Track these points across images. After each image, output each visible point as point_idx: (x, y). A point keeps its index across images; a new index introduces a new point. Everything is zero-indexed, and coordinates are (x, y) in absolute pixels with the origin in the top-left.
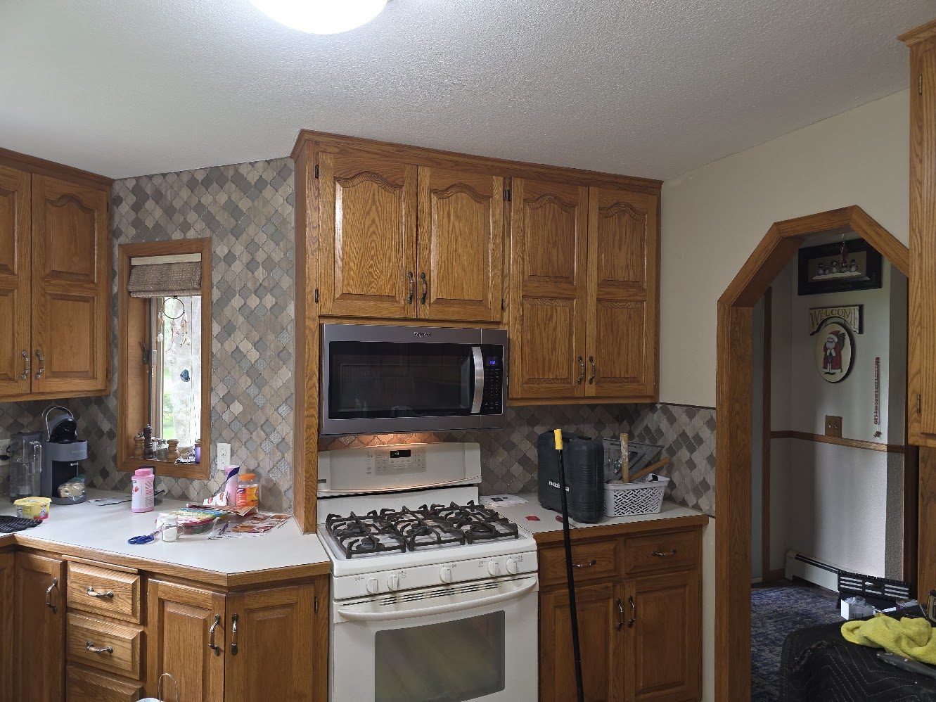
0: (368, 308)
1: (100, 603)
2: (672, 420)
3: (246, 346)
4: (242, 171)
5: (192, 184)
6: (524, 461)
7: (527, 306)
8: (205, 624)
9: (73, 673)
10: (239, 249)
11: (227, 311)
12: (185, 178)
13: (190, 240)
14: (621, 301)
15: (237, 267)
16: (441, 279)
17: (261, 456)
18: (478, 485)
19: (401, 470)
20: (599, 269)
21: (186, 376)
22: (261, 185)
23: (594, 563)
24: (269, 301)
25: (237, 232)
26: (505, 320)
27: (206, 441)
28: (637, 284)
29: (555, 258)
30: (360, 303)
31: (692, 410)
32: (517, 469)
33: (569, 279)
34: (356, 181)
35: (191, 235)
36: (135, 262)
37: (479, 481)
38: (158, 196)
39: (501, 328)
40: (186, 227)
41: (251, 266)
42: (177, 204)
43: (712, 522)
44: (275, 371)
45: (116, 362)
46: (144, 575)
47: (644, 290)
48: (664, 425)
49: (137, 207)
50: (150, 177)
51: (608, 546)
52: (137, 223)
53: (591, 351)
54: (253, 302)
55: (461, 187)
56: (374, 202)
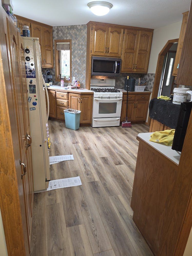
0: (99, 54)
1: (61, 97)
2: (149, 76)
3: (78, 60)
4: (78, 27)
5: (68, 28)
6: (122, 83)
7: (126, 54)
8: (77, 99)
9: (58, 107)
10: (76, 42)
11: (74, 53)
12: (67, 27)
13: (68, 40)
14: (143, 54)
15: (76, 45)
16: (111, 49)
17: (80, 79)
18: (114, 86)
19: (102, 83)
20: (139, 47)
21: (66, 65)
22: (81, 29)
23: (131, 98)
24: (82, 52)
25: (76, 39)
26: (121, 57)
27: (71, 76)
28: (146, 51)
29: (131, 45)
30: (98, 53)
31: (152, 74)
32: (121, 85)
33: (133, 49)
34: (98, 30)
35: (68, 39)
36: (57, 43)
37: (115, 86)
38: (62, 31)
39: (121, 58)
40: (67, 37)
41: (79, 45)
42: (65, 32)
43: (152, 93)
44: (83, 64)
45: (54, 62)
46: (68, 93)
47: (147, 52)
48: (147, 77)
49: (57, 33)
50: (60, 27)
51: (134, 95)
52: (58, 36)
53: (136, 63)
54: (79, 52)
55: (116, 31)
56: (101, 35)
